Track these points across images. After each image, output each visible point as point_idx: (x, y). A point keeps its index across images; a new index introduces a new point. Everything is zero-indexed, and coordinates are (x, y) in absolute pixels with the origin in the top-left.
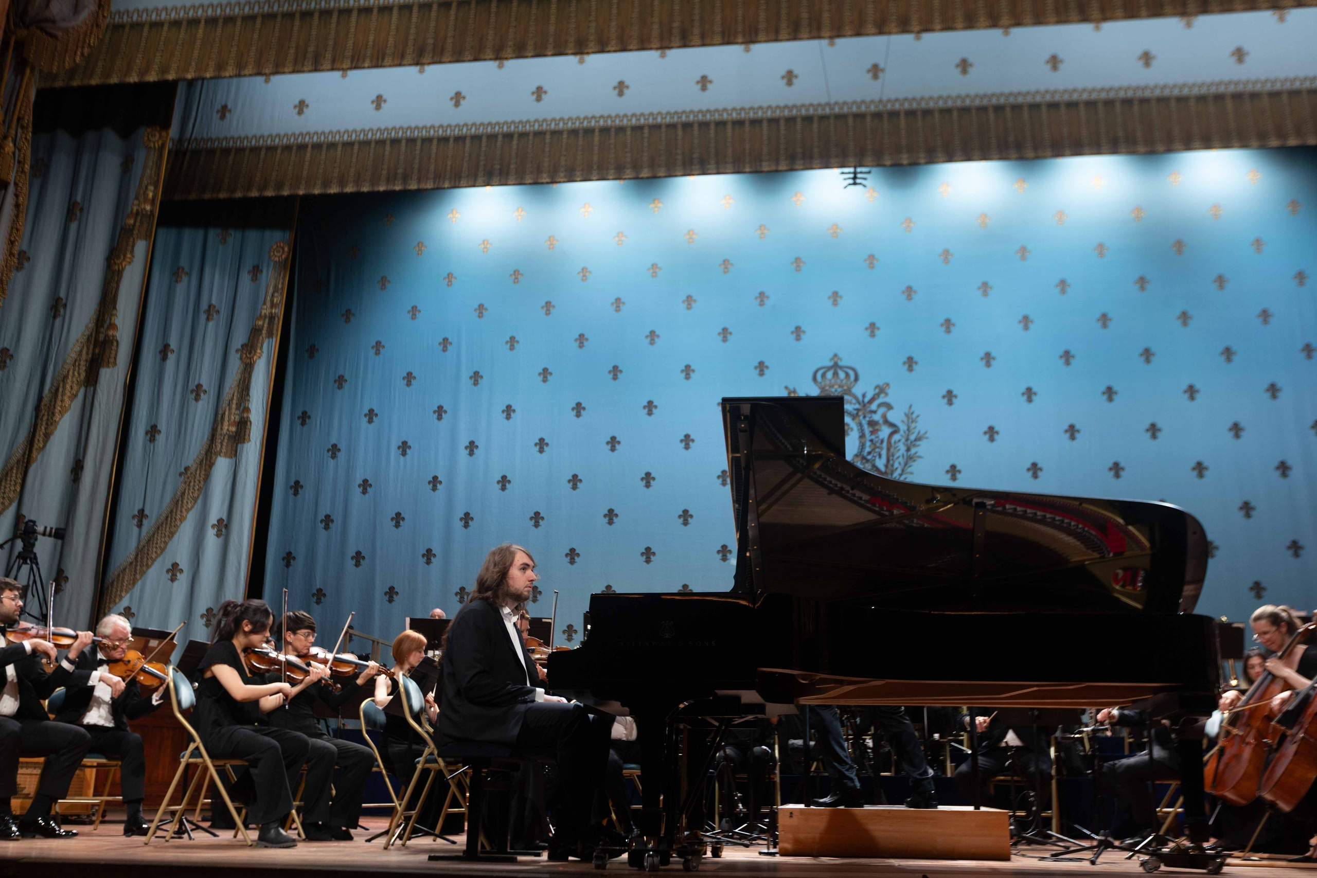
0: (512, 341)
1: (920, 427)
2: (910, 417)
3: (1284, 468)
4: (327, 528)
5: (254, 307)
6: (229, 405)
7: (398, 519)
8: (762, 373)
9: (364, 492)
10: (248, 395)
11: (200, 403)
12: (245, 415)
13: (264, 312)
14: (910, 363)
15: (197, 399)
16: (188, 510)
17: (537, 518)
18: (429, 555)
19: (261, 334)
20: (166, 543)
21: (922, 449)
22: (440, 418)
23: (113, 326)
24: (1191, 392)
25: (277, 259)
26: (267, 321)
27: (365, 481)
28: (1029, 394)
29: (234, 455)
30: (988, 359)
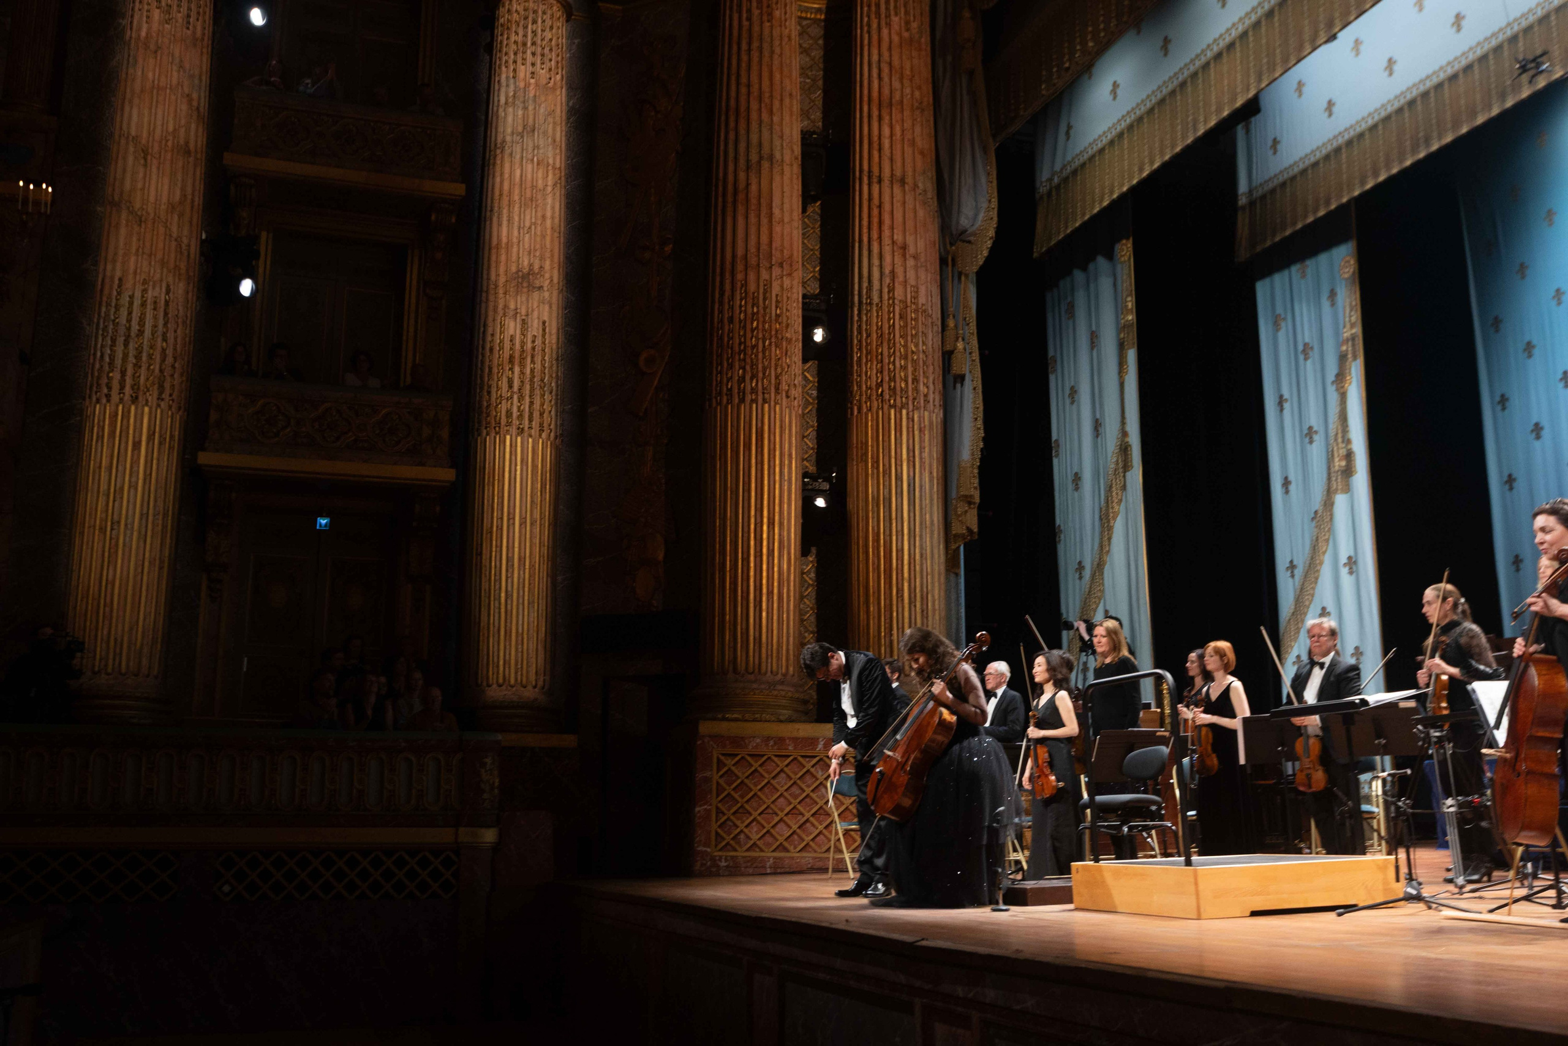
5: (1337, 333)
6: (1336, 440)
10: (1347, 426)
11: (1314, 444)
12: (1349, 447)
13: (1345, 335)
15: (1311, 442)
16: (1324, 553)
19: (1347, 359)
20: (1313, 589)
25: (1346, 276)
26: (1350, 343)
29: (1348, 489)
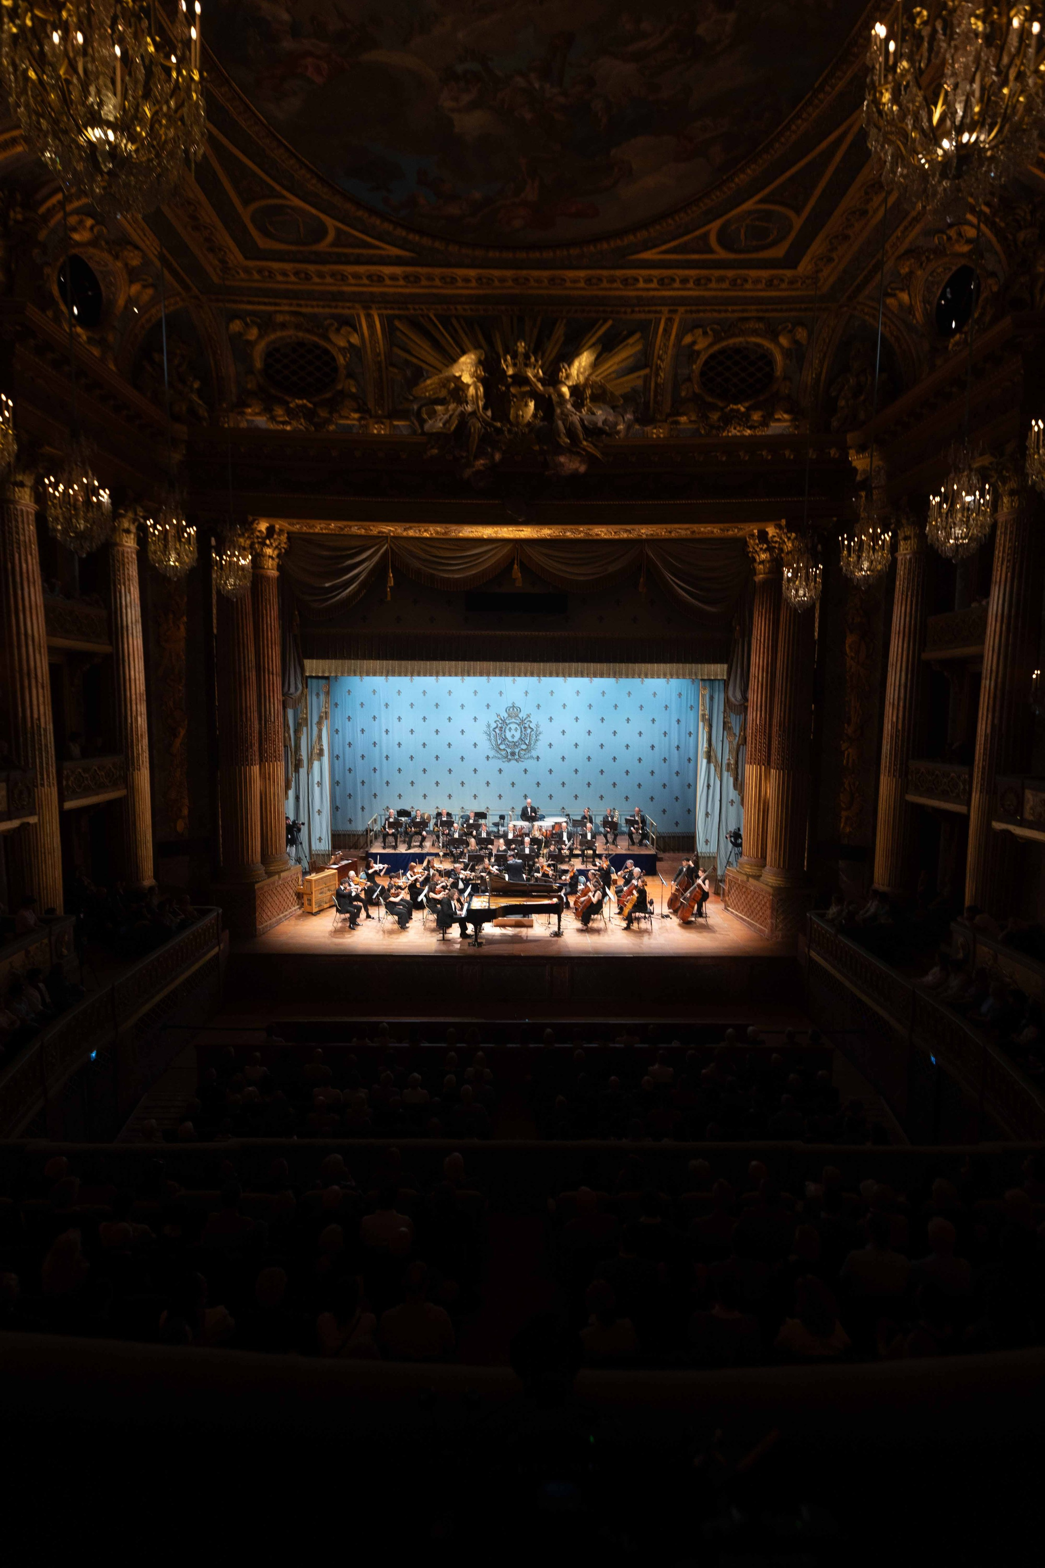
0: (399, 692)
1: (540, 729)
2: (537, 726)
3: (653, 747)
4: (338, 759)
5: (319, 708)
6: (316, 742)
7: (363, 757)
8: (488, 708)
9: (350, 746)
10: (322, 740)
12: (321, 747)
13: (323, 710)
14: (538, 706)
17: (412, 758)
18: (375, 770)
19: (323, 718)
21: (541, 737)
22: (375, 720)
23: (300, 755)
24: (628, 720)
25: (324, 690)
26: (324, 713)
27: (350, 743)
28: (577, 719)
29: (320, 760)
30: (564, 706)
